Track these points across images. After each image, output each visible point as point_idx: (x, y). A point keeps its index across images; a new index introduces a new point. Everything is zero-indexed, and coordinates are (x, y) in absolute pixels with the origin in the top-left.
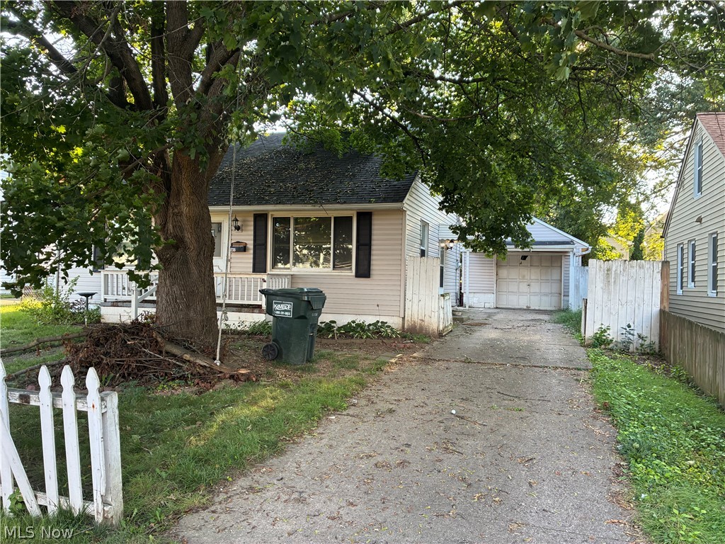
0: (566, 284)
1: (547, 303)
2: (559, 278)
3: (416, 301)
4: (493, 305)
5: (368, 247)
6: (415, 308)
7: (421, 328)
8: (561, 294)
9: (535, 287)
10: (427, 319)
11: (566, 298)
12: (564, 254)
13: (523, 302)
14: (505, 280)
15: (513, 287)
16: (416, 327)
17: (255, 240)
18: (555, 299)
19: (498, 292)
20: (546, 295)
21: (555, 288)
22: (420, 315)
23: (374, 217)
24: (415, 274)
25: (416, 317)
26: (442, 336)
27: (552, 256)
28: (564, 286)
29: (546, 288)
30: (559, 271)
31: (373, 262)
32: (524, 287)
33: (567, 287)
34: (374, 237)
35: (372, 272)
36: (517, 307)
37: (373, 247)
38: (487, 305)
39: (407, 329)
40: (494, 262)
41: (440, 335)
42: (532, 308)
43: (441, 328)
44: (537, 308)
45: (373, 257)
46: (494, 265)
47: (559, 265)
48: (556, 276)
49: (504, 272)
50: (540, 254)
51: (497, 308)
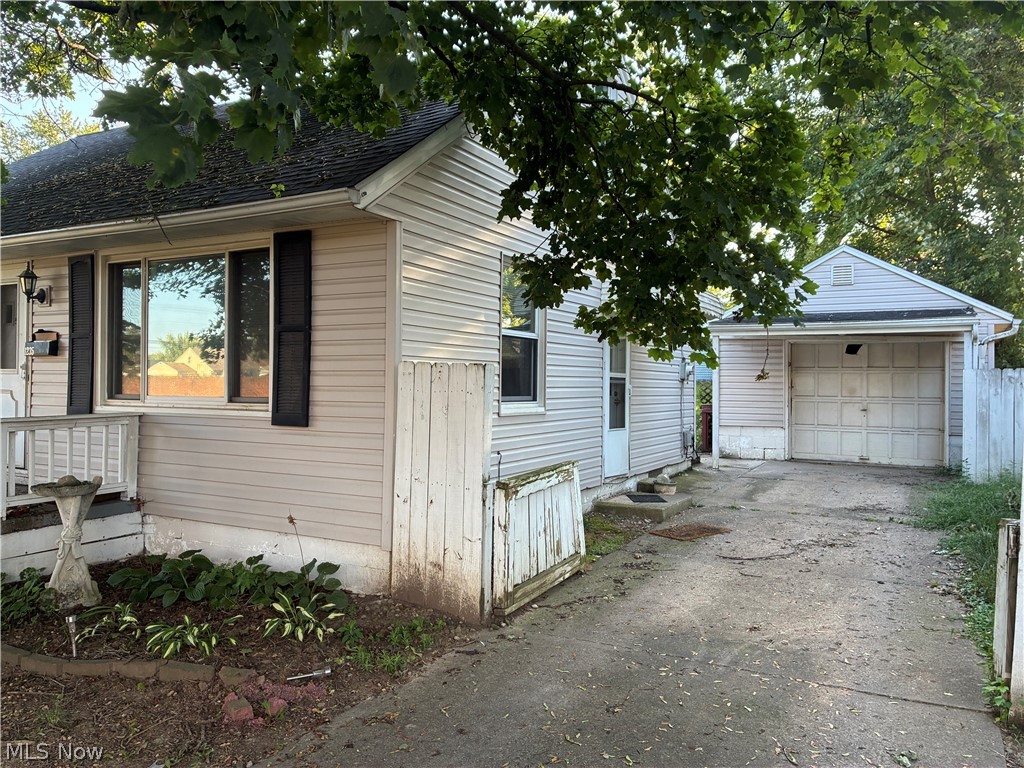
0: (956, 409)
1: (909, 451)
2: (937, 394)
3: (420, 502)
4: (782, 455)
5: (300, 336)
6: (418, 522)
7: (435, 588)
8: (942, 431)
9: (880, 415)
10: (451, 562)
11: (955, 440)
12: (952, 338)
13: (851, 447)
14: (809, 399)
15: (828, 414)
16: (420, 585)
17: (72, 326)
18: (928, 442)
19: (794, 425)
20: (906, 431)
21: (928, 416)
22: (431, 549)
23: (318, 246)
24: (418, 415)
25: (421, 554)
26: (504, 618)
27: (919, 344)
28: (951, 412)
29: (906, 416)
30: (938, 377)
31: (317, 381)
32: (852, 414)
33: (957, 414)
34: (318, 305)
35: (316, 411)
36: (838, 458)
37: (317, 336)
38: (770, 454)
39: (399, 590)
40: (784, 361)
41: (497, 616)
42: (873, 460)
43: (499, 591)
44: (885, 461)
45: (316, 366)
46: (784, 366)
47: (938, 364)
48: (929, 388)
49: (807, 382)
50: (891, 341)
51: (792, 460)
